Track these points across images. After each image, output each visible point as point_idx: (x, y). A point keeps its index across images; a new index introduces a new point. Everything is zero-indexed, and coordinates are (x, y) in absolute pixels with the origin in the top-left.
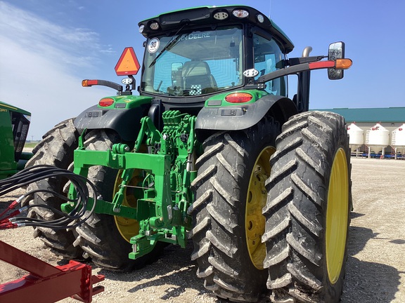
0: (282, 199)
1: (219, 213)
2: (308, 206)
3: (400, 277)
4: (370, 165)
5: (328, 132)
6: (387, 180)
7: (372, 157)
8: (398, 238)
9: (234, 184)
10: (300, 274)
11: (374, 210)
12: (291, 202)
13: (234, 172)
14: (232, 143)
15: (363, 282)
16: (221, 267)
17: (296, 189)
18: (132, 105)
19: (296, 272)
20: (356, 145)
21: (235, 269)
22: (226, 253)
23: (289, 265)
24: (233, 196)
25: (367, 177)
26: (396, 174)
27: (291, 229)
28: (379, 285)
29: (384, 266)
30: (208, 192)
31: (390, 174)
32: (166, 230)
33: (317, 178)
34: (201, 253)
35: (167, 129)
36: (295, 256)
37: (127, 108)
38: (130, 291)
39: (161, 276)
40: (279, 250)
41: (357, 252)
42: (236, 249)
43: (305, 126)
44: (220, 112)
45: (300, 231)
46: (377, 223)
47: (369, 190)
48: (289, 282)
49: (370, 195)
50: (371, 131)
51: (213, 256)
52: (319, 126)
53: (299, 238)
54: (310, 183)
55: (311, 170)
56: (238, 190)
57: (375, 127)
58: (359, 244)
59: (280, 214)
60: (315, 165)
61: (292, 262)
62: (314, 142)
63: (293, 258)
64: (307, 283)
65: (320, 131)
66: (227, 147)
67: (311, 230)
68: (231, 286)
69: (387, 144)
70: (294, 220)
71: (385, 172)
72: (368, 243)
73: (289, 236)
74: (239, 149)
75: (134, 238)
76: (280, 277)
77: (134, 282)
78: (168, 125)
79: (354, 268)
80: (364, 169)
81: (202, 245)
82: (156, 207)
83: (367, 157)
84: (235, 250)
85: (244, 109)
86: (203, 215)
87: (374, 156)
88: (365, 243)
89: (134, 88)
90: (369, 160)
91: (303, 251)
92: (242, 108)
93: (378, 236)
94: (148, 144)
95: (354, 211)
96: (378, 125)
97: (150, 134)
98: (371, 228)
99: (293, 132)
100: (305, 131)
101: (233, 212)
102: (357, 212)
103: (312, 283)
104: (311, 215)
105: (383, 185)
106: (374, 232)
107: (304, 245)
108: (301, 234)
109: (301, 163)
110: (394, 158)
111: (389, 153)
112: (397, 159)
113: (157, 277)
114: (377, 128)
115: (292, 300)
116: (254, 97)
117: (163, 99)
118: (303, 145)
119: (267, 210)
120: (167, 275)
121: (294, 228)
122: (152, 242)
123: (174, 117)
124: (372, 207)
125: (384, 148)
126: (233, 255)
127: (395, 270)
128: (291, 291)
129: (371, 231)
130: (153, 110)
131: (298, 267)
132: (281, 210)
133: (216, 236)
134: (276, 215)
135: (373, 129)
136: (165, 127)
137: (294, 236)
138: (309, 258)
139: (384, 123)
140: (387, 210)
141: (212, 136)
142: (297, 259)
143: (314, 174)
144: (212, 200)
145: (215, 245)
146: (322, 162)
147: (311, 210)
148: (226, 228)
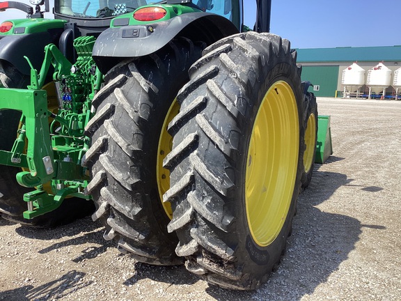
0: (183, 148)
1: (114, 165)
2: (215, 157)
3: (361, 232)
4: (367, 106)
5: (253, 58)
6: (381, 122)
7: (372, 98)
8: (372, 185)
9: (134, 128)
10: (206, 241)
11: (357, 153)
12: (196, 152)
13: (133, 113)
14: (136, 74)
15: (317, 238)
16: (123, 230)
17: (202, 134)
18: (32, 29)
19: (201, 239)
20: (357, 85)
21: (141, 232)
22: (126, 214)
23: (193, 230)
24: (133, 144)
25: (361, 118)
26: (392, 115)
27: (195, 186)
28: (334, 241)
29: (347, 218)
30: (101, 139)
31: (385, 115)
32: (78, 183)
33: (230, 120)
34: (99, 213)
35: (80, 60)
36: (200, 219)
37: (26, 33)
38: (42, 252)
39: (86, 233)
40: (182, 212)
41: (322, 201)
42: (140, 209)
43: (226, 51)
44: (121, 33)
45: (205, 188)
46: (355, 167)
47: (358, 132)
48: (194, 250)
49: (358, 137)
50: (373, 71)
51: (113, 218)
52: (244, 51)
53: (203, 197)
54: (220, 126)
55: (223, 109)
56: (140, 137)
57: (377, 66)
58: (327, 192)
59: (182, 167)
60: (227, 102)
61: (197, 227)
62: (231, 72)
63: (198, 222)
64: (215, 252)
65: (245, 57)
66: (130, 80)
67: (216, 187)
68: (140, 250)
69: (389, 85)
70: (198, 175)
71: (381, 113)
72: (337, 190)
73: (191, 196)
74: (143, 82)
75: (28, 194)
76: (187, 243)
77: (51, 241)
78: (82, 55)
79: (311, 220)
80: (360, 110)
81: (101, 204)
82: (28, 159)
83: (367, 98)
84: (137, 210)
85: (150, 28)
86: (98, 169)
87: (375, 97)
88: (334, 191)
89: (47, 10)
90: (369, 101)
91: (207, 214)
92: (148, 27)
93: (352, 183)
94: (55, 79)
95: (333, 155)
96: (380, 64)
97: (57, 66)
98: (347, 174)
99: (210, 59)
100: (224, 57)
101: (132, 164)
102: (338, 156)
103: (220, 251)
104: (218, 168)
105: (375, 126)
106: (348, 178)
107: (209, 207)
108: (205, 193)
109: (211, 100)
110: (394, 99)
111: (390, 93)
112: (398, 100)
113: (82, 234)
114: (379, 68)
115: (202, 270)
116: (168, 14)
117: (79, 23)
118: (219, 76)
119: (167, 161)
120: (95, 231)
121: (198, 185)
122: (57, 198)
123: (85, 44)
124: (356, 150)
125: (385, 88)
126: (134, 216)
127: (357, 222)
128: (199, 260)
129: (345, 176)
130: (65, 36)
131: (204, 233)
132: (184, 162)
133: (114, 193)
134: (178, 168)
135: (375, 69)
136: (79, 58)
137: (197, 195)
138: (215, 223)
139: (386, 62)
140: (370, 153)
141: (116, 66)
142: (203, 223)
143: (226, 114)
144: (107, 149)
145: (112, 204)
146: (239, 98)
147: (218, 162)
148: (123, 184)
